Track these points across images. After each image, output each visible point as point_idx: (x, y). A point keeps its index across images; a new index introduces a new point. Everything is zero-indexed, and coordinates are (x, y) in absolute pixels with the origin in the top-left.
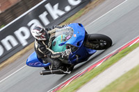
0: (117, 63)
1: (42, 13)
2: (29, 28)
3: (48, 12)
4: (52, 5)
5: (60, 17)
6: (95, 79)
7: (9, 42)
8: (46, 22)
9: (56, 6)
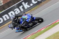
5: (28, 8)
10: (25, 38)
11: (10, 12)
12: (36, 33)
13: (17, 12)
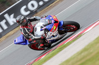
0: (56, 56)
3: (6, 20)
4: (10, 15)
8: (5, 27)
9: (12, 16)
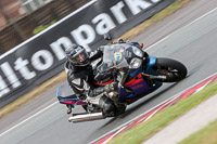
1: (115, 4)
2: (94, 26)
3: (125, 3)
5: (144, 11)
6: (193, 111)
7: (62, 46)
8: (122, 19)
10: (135, 122)
11: (76, 28)
12: (173, 103)
13: (105, 26)
